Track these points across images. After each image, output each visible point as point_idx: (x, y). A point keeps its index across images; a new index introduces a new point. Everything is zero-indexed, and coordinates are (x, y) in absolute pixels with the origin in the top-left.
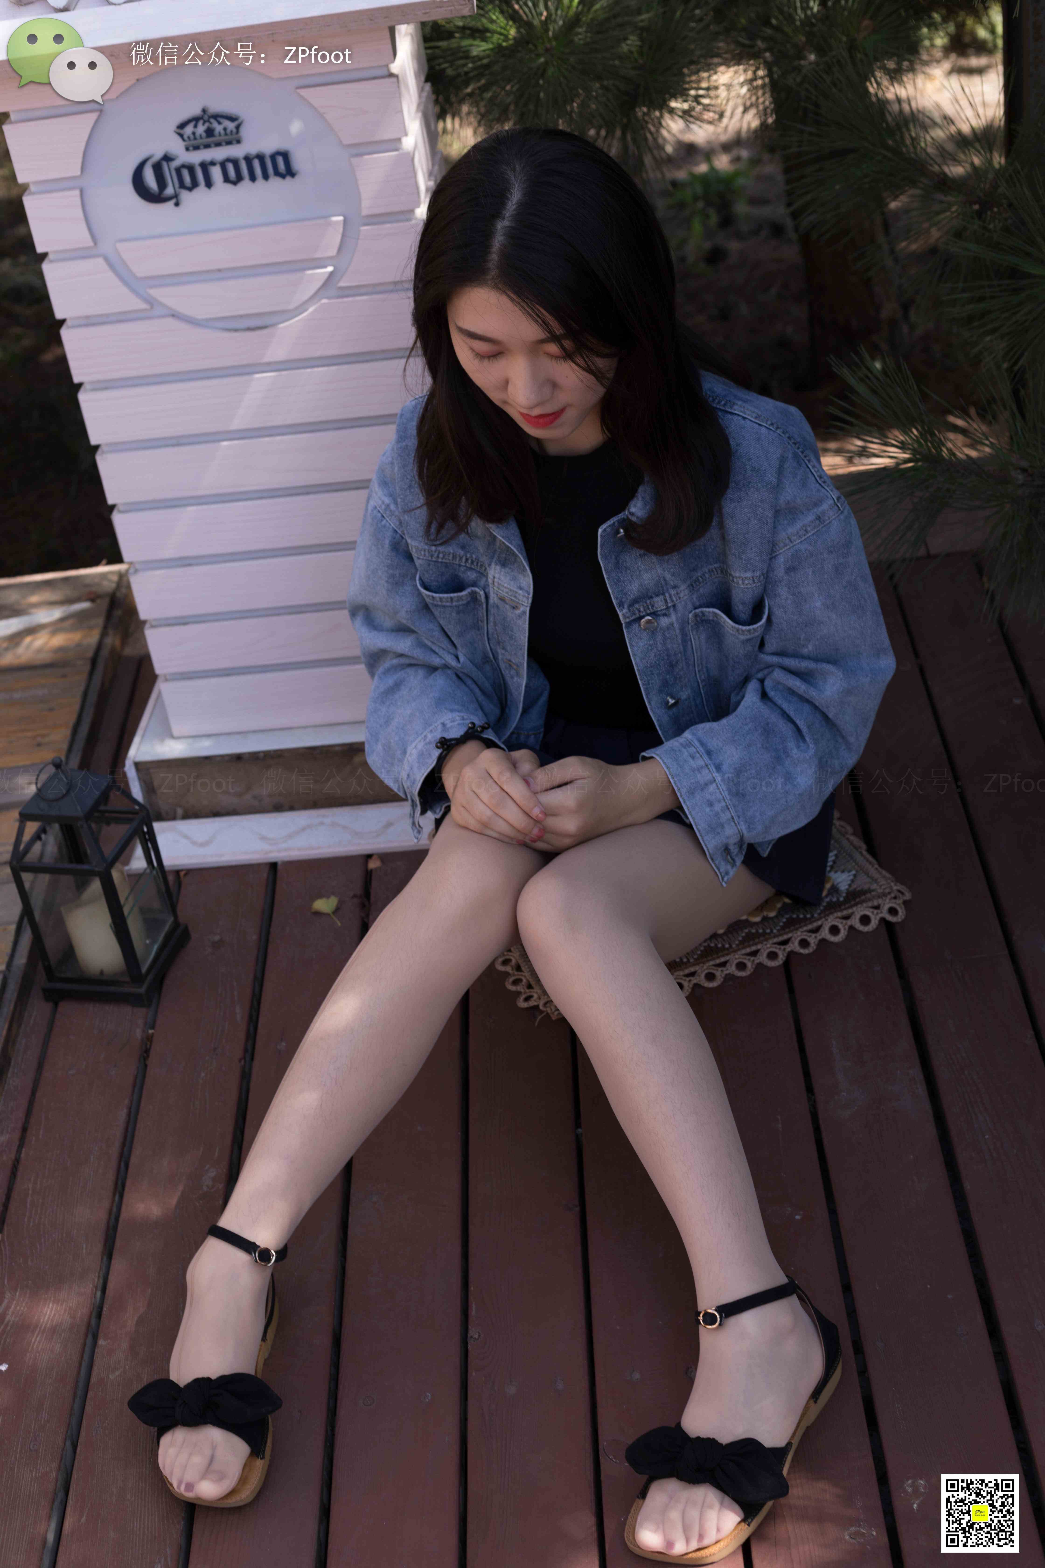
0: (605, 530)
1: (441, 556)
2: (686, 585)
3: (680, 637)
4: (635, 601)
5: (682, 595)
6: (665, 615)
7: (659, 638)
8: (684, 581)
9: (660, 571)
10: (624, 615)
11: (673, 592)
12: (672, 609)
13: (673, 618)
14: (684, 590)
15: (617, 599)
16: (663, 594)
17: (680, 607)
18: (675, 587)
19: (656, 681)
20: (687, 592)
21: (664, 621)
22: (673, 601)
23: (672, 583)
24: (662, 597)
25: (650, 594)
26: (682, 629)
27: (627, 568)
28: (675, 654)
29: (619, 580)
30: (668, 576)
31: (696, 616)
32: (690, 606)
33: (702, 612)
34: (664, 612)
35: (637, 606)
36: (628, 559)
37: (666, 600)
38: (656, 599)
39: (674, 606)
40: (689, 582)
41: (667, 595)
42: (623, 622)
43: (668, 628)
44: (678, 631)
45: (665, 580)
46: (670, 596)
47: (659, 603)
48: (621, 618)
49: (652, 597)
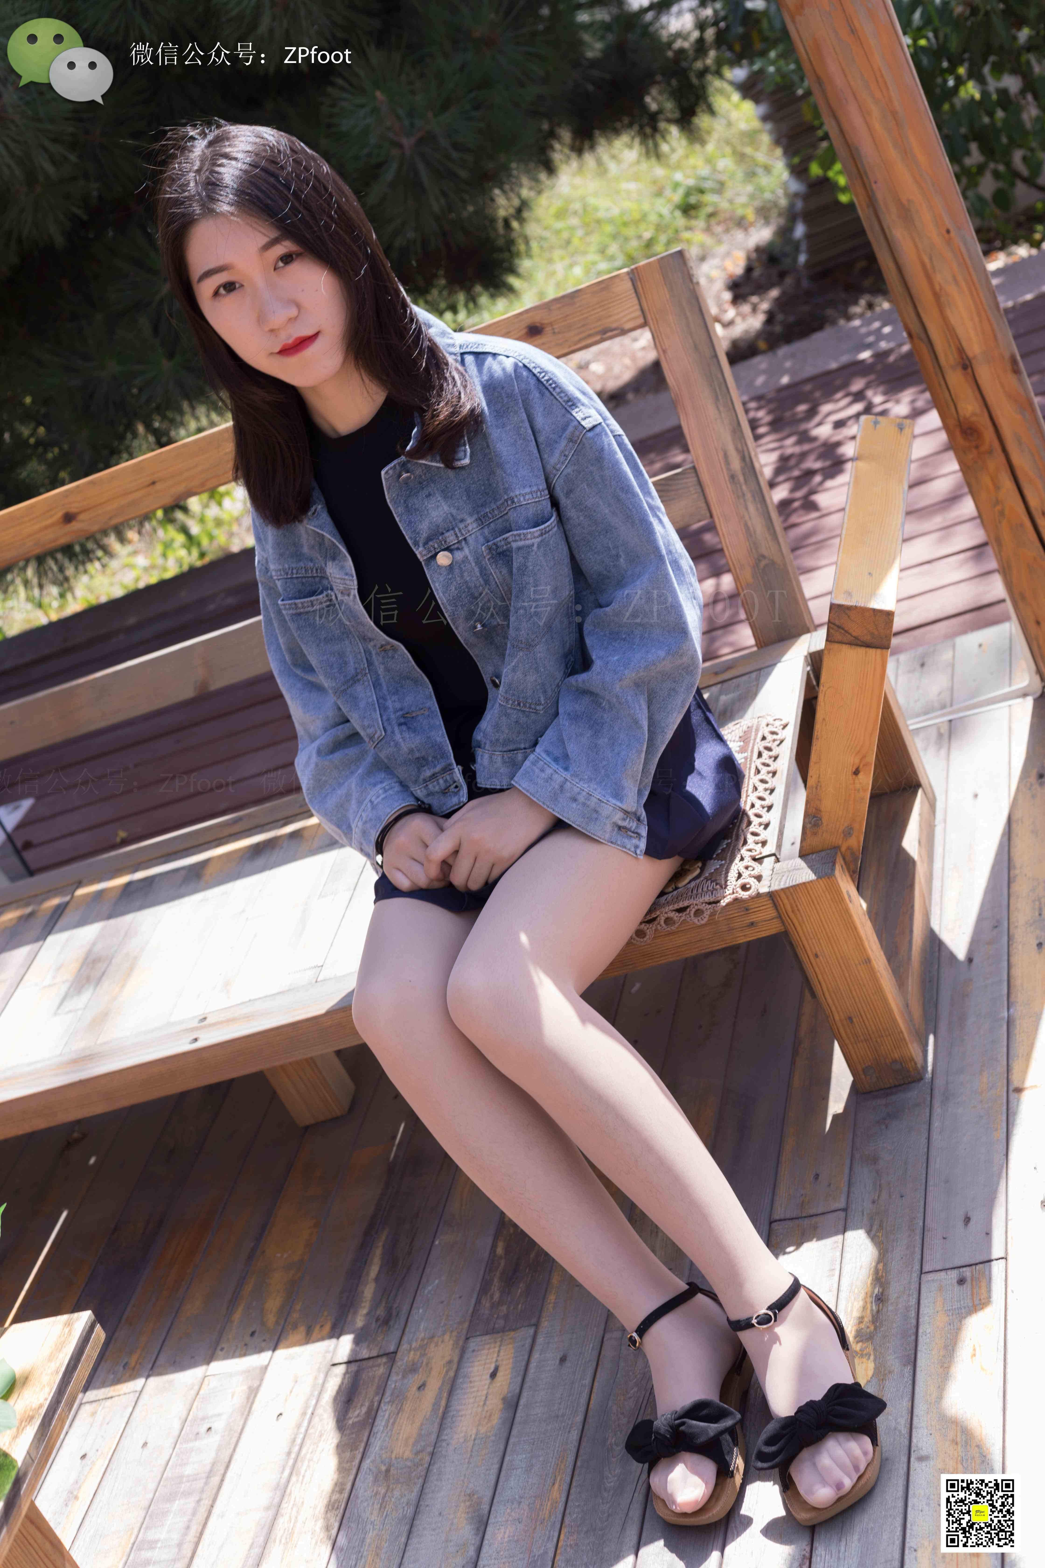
0: (387, 472)
1: (295, 571)
2: (473, 519)
3: (477, 570)
4: (429, 539)
5: (470, 528)
6: (458, 549)
7: (457, 571)
8: (471, 515)
9: (446, 508)
10: (420, 553)
11: (462, 526)
12: (463, 542)
13: (466, 551)
14: (471, 524)
15: (411, 538)
16: (453, 529)
17: (471, 540)
18: (462, 521)
19: (462, 613)
20: (475, 525)
21: (459, 555)
22: (462, 535)
23: (459, 517)
24: (452, 532)
25: (440, 530)
26: (478, 562)
27: (416, 510)
28: (475, 587)
29: (410, 522)
30: (454, 512)
31: (490, 549)
32: (481, 540)
33: (494, 544)
34: (456, 546)
35: (431, 543)
36: (416, 501)
37: (456, 534)
38: (447, 534)
39: (465, 539)
40: (475, 516)
41: (456, 529)
42: (421, 560)
43: (463, 562)
44: (473, 564)
45: (453, 516)
46: (460, 531)
47: (451, 538)
48: (419, 556)
49: (443, 534)
